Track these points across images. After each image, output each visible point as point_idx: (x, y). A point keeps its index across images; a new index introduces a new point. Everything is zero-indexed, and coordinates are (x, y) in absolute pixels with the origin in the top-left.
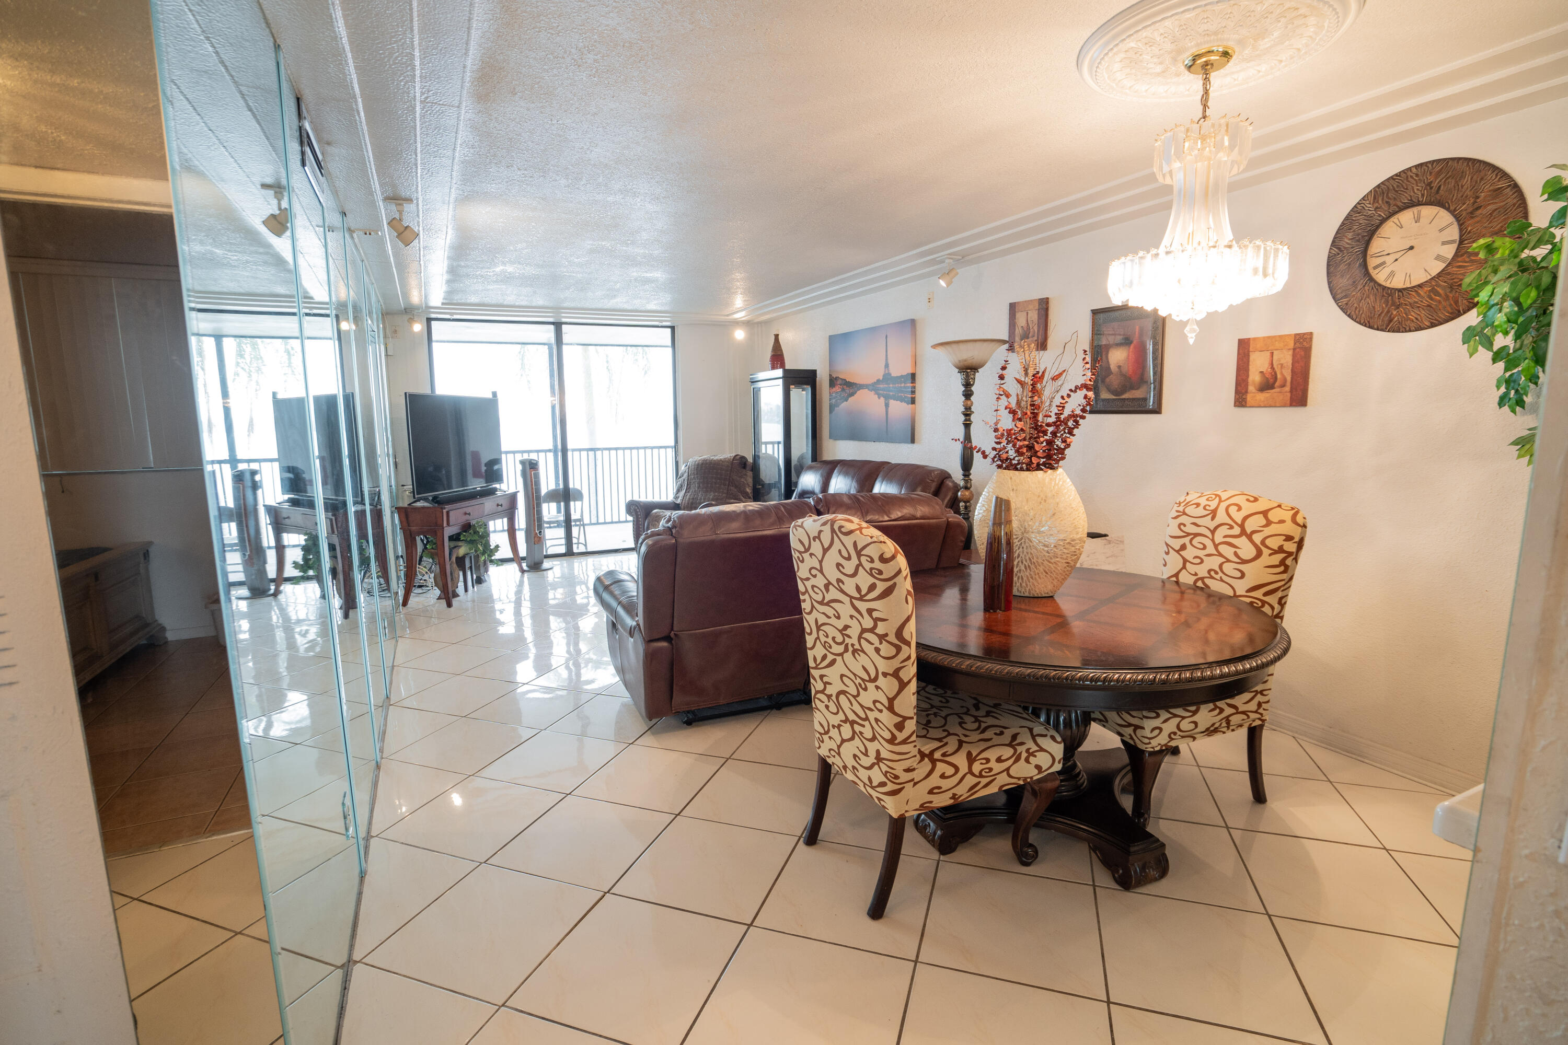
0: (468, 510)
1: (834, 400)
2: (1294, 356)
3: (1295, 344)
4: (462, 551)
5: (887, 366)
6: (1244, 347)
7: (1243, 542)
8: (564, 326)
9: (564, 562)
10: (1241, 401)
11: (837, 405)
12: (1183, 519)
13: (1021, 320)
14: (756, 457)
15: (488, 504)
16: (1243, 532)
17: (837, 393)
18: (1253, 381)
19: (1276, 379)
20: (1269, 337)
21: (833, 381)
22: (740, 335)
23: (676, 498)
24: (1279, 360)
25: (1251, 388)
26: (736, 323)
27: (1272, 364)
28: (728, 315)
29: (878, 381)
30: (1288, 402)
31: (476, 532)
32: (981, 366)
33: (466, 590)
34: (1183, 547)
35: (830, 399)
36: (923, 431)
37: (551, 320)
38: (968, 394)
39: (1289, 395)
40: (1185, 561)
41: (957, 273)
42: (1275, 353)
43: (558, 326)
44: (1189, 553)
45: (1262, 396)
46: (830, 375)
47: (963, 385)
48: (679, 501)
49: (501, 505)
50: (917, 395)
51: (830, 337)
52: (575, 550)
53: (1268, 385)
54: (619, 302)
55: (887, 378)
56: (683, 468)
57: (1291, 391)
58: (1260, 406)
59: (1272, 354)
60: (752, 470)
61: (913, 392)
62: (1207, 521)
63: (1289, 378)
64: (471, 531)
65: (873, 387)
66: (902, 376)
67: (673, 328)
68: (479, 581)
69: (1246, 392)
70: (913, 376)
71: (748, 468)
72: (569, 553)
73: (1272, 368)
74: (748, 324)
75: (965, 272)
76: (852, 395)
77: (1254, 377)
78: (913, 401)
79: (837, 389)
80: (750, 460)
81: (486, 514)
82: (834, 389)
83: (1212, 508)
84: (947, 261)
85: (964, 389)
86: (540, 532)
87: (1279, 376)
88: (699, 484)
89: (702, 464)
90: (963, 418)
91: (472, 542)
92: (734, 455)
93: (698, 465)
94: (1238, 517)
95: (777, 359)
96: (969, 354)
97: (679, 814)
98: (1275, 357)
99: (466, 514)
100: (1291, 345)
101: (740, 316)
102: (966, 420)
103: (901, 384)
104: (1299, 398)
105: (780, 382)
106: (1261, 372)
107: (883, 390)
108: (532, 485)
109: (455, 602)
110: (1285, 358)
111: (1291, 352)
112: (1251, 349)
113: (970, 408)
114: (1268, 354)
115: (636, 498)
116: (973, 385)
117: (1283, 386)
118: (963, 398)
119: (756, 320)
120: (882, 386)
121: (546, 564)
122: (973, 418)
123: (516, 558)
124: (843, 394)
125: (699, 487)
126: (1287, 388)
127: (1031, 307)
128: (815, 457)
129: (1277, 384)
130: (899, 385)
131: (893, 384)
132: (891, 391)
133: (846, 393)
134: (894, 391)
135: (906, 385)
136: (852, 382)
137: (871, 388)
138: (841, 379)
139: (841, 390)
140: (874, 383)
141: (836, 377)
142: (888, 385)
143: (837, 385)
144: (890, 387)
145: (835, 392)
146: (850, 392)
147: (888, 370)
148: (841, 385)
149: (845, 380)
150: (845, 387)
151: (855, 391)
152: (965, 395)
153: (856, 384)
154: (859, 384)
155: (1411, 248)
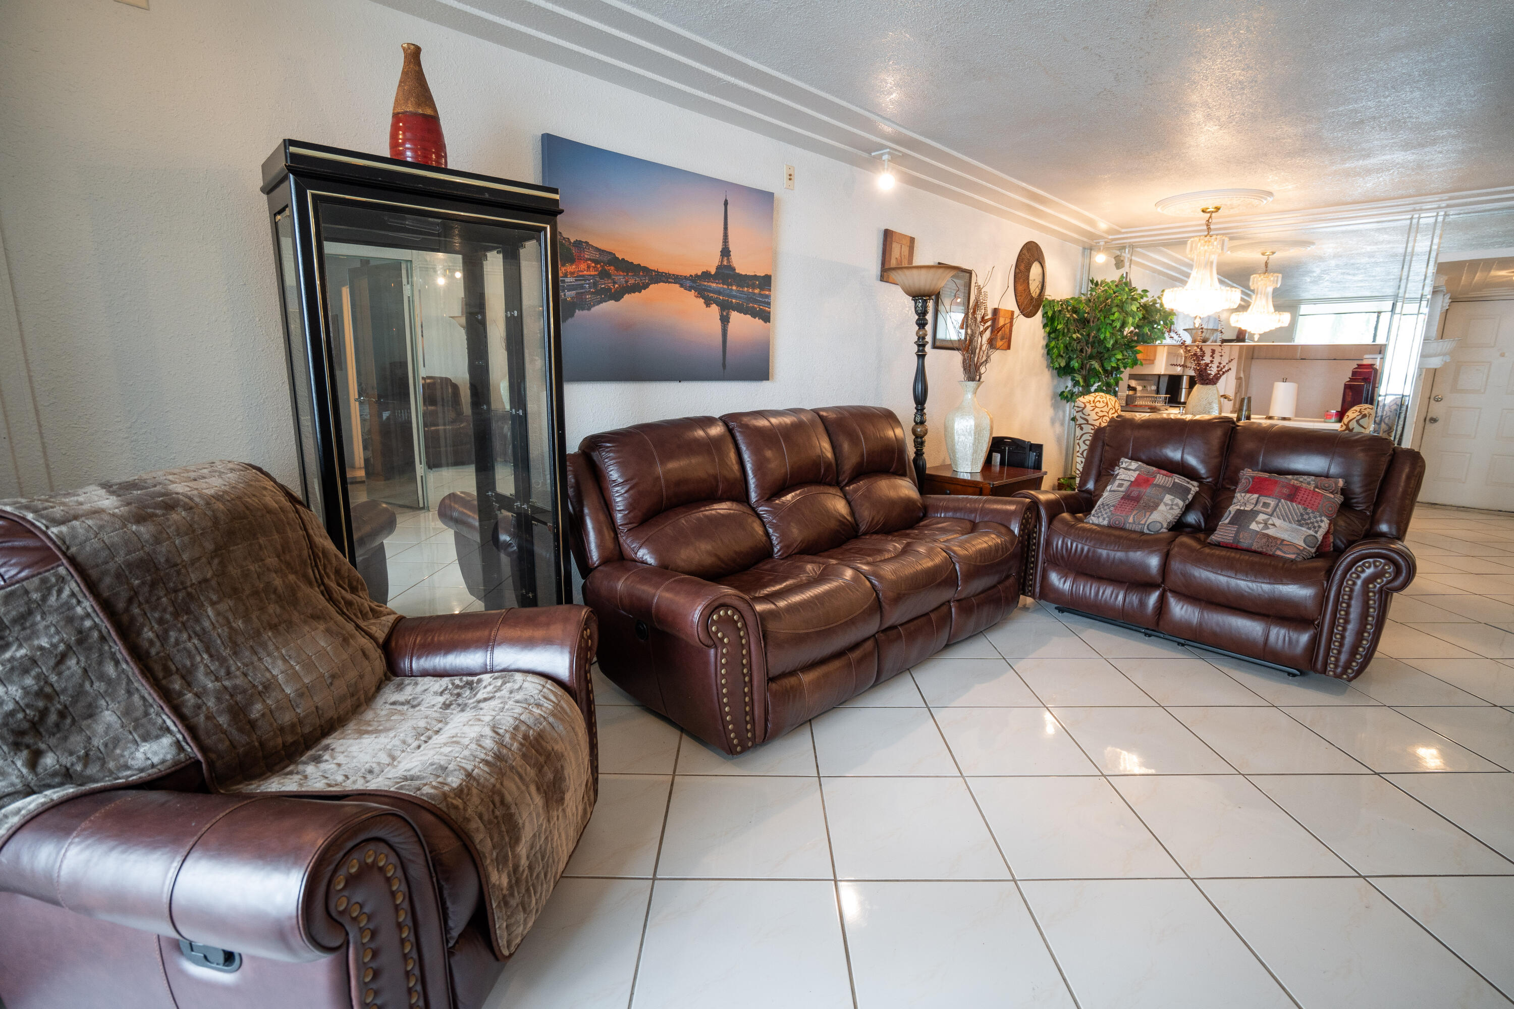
1: (571, 294)
3: (1011, 316)
5: (726, 252)
6: (996, 313)
10: (994, 345)
11: (583, 305)
13: (896, 251)
17: (581, 278)
19: (1005, 334)
20: (1004, 310)
21: (563, 248)
27: (1004, 325)
29: (706, 275)
30: (1007, 348)
38: (923, 324)
45: (1001, 343)
53: (1003, 338)
55: (726, 273)
57: (1008, 342)
58: (999, 349)
63: (1008, 335)
65: (694, 283)
69: (997, 340)
70: (766, 281)
79: (584, 269)
82: (572, 268)
84: (886, 156)
90: (916, 348)
95: (423, 128)
98: (1006, 320)
102: (919, 351)
103: (754, 287)
104: (1009, 345)
107: (719, 293)
110: (1007, 323)
111: (1010, 320)
112: (999, 315)
113: (924, 338)
114: (1003, 319)
117: (1006, 338)
120: (716, 286)
124: (606, 284)
127: (904, 241)
130: (750, 290)
131: (738, 286)
132: (735, 297)
133: (615, 283)
134: (740, 298)
135: (763, 293)
136: (635, 263)
137: (688, 283)
138: (597, 249)
139: (596, 273)
140: (696, 275)
141: (578, 244)
142: (728, 285)
143: (581, 259)
144: (732, 289)
145: (572, 273)
146: (627, 282)
147: (728, 259)
148: (596, 262)
149: (610, 253)
150: (611, 269)
151: (643, 283)
152: (917, 324)
153: (646, 270)
154: (654, 271)
155: (1035, 280)
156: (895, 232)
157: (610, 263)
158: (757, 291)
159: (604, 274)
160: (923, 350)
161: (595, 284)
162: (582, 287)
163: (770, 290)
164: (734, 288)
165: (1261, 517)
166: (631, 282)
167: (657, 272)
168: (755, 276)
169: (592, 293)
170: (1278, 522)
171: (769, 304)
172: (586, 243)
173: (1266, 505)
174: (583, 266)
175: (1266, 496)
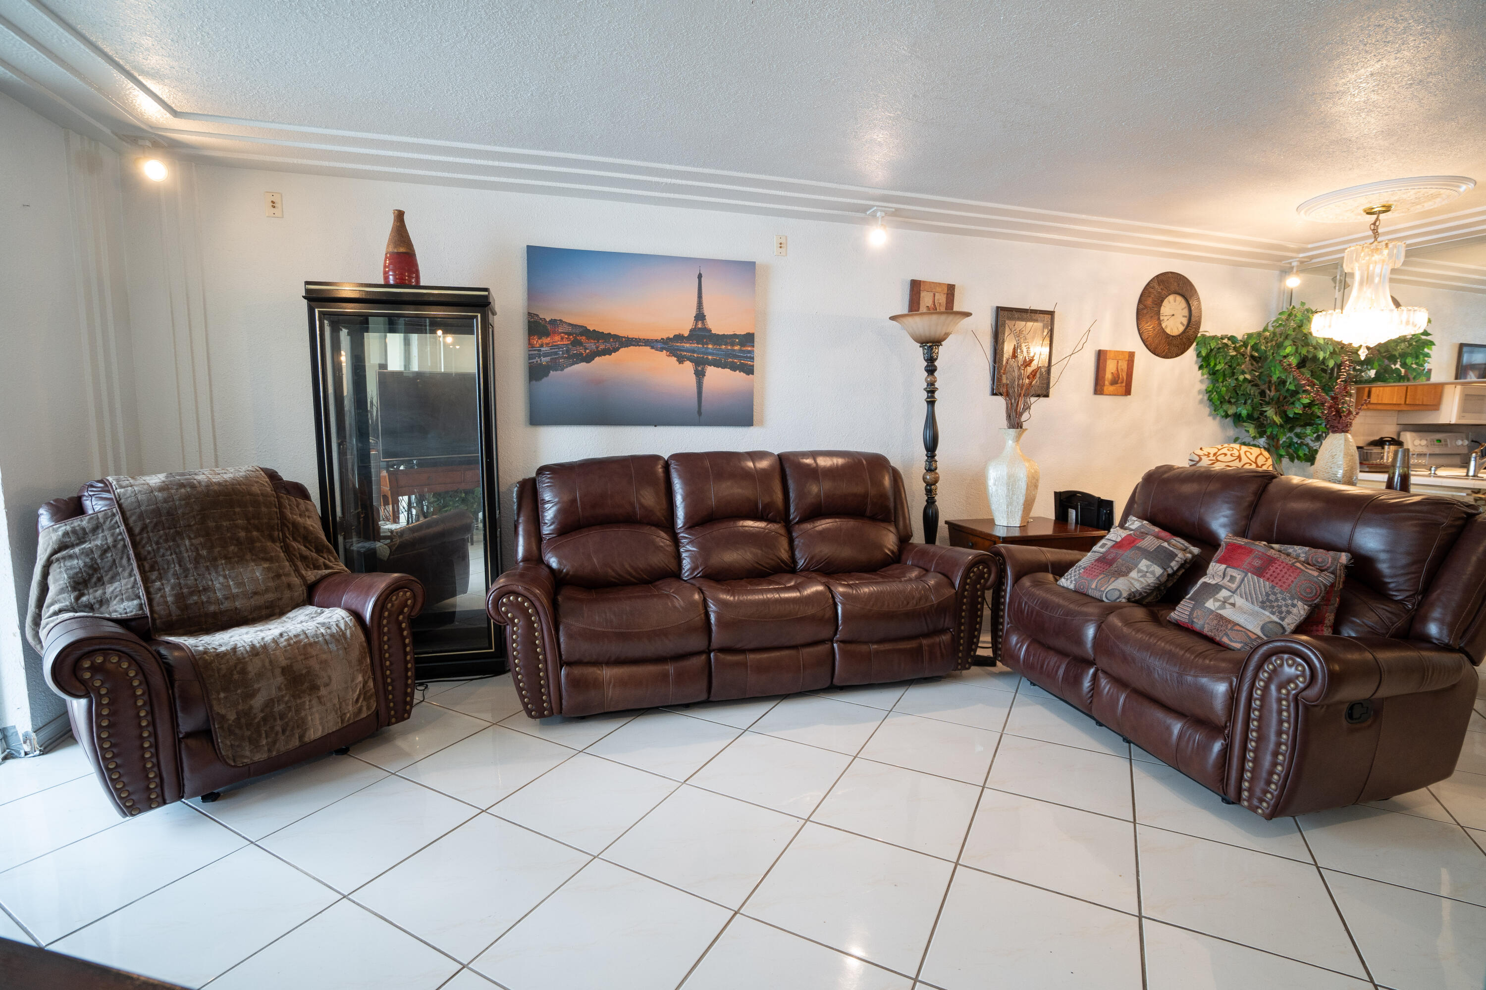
1: (539, 360)
2: (1127, 365)
3: (1129, 357)
5: (700, 316)
6: (1101, 356)
10: (1098, 389)
13: (926, 299)
17: (554, 347)
18: (1108, 378)
19: (1119, 378)
20: (1116, 351)
21: (541, 326)
24: (1120, 366)
25: (1107, 383)
27: (1117, 368)
29: (679, 338)
30: (1124, 392)
35: (529, 357)
36: (770, 408)
38: (931, 370)
39: (1125, 388)
42: (1119, 361)
45: (1112, 388)
46: (533, 314)
53: (1114, 382)
55: (701, 334)
57: (1125, 386)
58: (1110, 395)
63: (1125, 378)
65: (667, 345)
66: (735, 336)
69: (1104, 385)
73: (1118, 370)
77: (1108, 376)
79: (557, 340)
82: (544, 340)
83: (1237, 454)
84: (878, 214)
87: (1121, 376)
90: (925, 395)
98: (1119, 364)
100: (1126, 358)
102: (928, 397)
103: (733, 345)
104: (1128, 392)
106: (1112, 373)
107: (693, 351)
110: (1124, 365)
111: (1125, 362)
112: (1108, 357)
113: (934, 385)
114: (1116, 361)
116: (937, 359)
117: (1122, 382)
120: (689, 346)
124: (578, 350)
126: (1124, 384)
127: (940, 290)
129: (1119, 381)
130: (729, 348)
131: (714, 344)
132: (711, 354)
133: (586, 349)
134: (718, 355)
135: (744, 349)
136: (606, 332)
137: (659, 345)
138: (570, 325)
139: (569, 342)
140: (668, 338)
141: (553, 322)
142: (703, 344)
143: (555, 333)
144: (707, 348)
145: (547, 344)
146: (597, 347)
147: (703, 323)
148: (569, 334)
149: (582, 327)
150: (583, 339)
151: (614, 348)
152: (927, 371)
153: (616, 337)
154: (624, 337)
155: (1173, 315)
156: (924, 282)
157: (582, 334)
158: (737, 348)
159: (576, 343)
160: (933, 397)
161: (568, 351)
162: (556, 353)
163: (753, 346)
164: (710, 346)
165: (1224, 593)
166: (602, 347)
167: (628, 338)
168: (735, 334)
169: (565, 358)
170: (1239, 601)
171: (753, 358)
172: (560, 320)
173: (1232, 579)
174: (557, 338)
175: (1234, 567)
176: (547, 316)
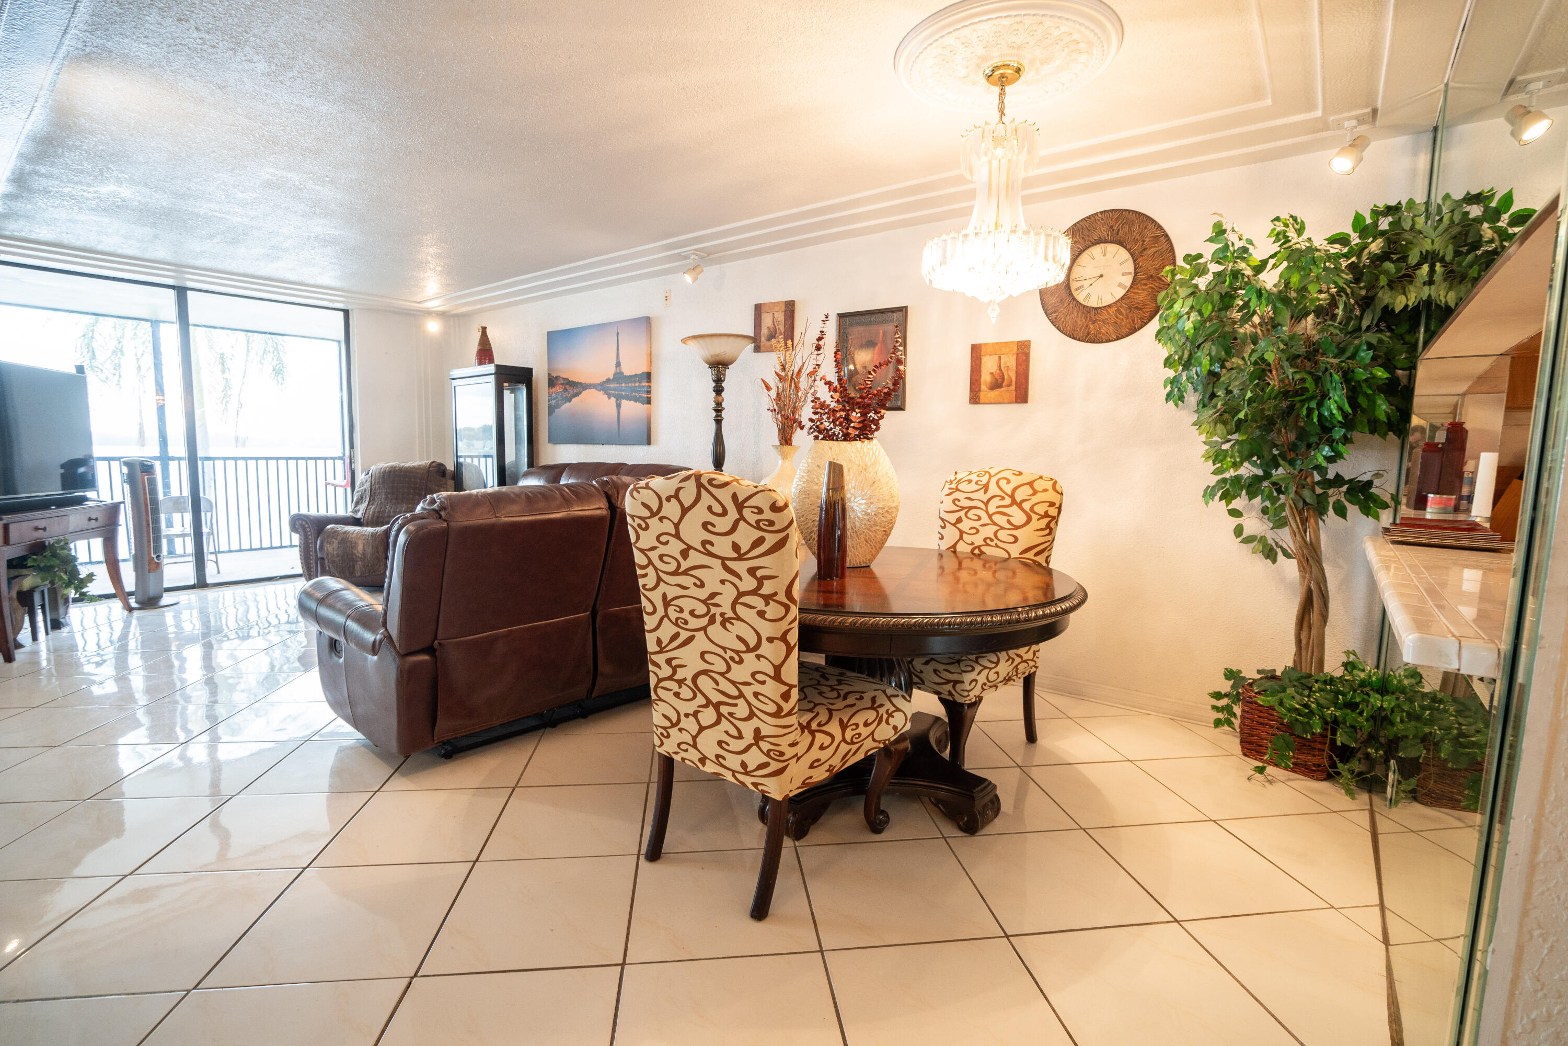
0: (41, 524)
1: (554, 402)
2: (1017, 360)
3: (1018, 349)
4: (27, 583)
5: (618, 364)
6: (976, 352)
7: (1014, 510)
8: (189, 292)
9: (193, 596)
10: (975, 399)
11: (558, 406)
12: (957, 495)
13: (767, 321)
14: (458, 466)
15: (74, 517)
16: (1014, 502)
17: (557, 393)
18: (985, 381)
19: (1003, 379)
20: (997, 343)
21: (552, 381)
22: (433, 327)
23: (356, 512)
24: (1005, 363)
25: (983, 387)
26: (429, 313)
27: (1000, 366)
28: (419, 303)
29: (608, 380)
30: (1014, 399)
31: (55, 555)
32: (731, 363)
33: (35, 637)
34: (959, 520)
35: (549, 401)
36: (661, 431)
37: (170, 282)
38: (719, 390)
39: (1014, 393)
40: (962, 533)
41: (703, 271)
42: (1002, 356)
43: (181, 292)
44: (965, 525)
45: (993, 394)
46: (549, 374)
47: (714, 381)
48: (359, 515)
49: (96, 519)
50: (653, 396)
51: (549, 333)
52: (209, 580)
53: (997, 384)
54: (282, 268)
55: (619, 377)
56: (360, 477)
57: (1016, 390)
58: (990, 403)
59: (1000, 358)
60: (453, 478)
61: (649, 392)
62: (980, 495)
63: (1014, 379)
64: (48, 553)
65: (603, 387)
66: (636, 375)
67: (346, 312)
68: (56, 625)
69: (980, 390)
70: (648, 376)
71: (448, 476)
72: (201, 583)
73: (1000, 369)
74: (443, 315)
75: (710, 272)
76: (577, 395)
77: (986, 378)
78: (649, 401)
79: (558, 389)
80: (450, 467)
81: (71, 530)
82: (554, 389)
83: (984, 482)
84: (692, 257)
85: (714, 385)
86: (158, 557)
87: (1006, 377)
88: (386, 495)
89: (390, 472)
90: (714, 414)
91: (48, 569)
92: (430, 462)
93: (384, 472)
94: (1008, 489)
95: (485, 353)
96: (721, 349)
97: (477, 860)
98: (1002, 361)
99: (37, 529)
100: (1015, 351)
101: (435, 305)
102: (717, 416)
103: (635, 382)
104: (1022, 397)
105: (492, 379)
106: (992, 373)
107: (615, 389)
108: (145, 494)
109: (19, 655)
110: (1010, 362)
111: (1015, 357)
112: (982, 353)
113: (721, 404)
114: (996, 358)
115: (304, 511)
116: (723, 381)
117: (1009, 385)
118: (714, 394)
119: (454, 312)
120: (612, 386)
121: (167, 599)
122: (724, 414)
123: (120, 593)
124: (566, 395)
125: (386, 499)
126: (1013, 387)
127: (777, 308)
128: (531, 463)
129: (1004, 384)
130: (633, 385)
131: (626, 383)
132: (624, 391)
133: (569, 393)
134: (627, 391)
135: (641, 384)
136: (577, 381)
137: (600, 387)
138: (564, 378)
139: (563, 390)
140: (604, 382)
141: (557, 377)
142: (620, 384)
143: (558, 384)
144: (623, 386)
145: (555, 392)
146: (574, 392)
147: (620, 368)
148: (562, 384)
149: (568, 379)
150: (567, 387)
151: (580, 391)
153: (581, 384)
154: (584, 384)
155: (1101, 276)
156: (763, 304)
157: (567, 384)
158: (637, 384)
159: (565, 390)
160: (720, 416)
161: (563, 395)
162: (557, 398)
167: (586, 384)
169: (562, 400)
172: (560, 376)
176: (554, 375)
